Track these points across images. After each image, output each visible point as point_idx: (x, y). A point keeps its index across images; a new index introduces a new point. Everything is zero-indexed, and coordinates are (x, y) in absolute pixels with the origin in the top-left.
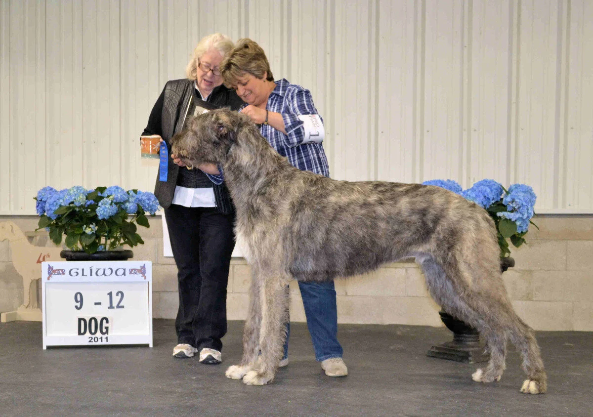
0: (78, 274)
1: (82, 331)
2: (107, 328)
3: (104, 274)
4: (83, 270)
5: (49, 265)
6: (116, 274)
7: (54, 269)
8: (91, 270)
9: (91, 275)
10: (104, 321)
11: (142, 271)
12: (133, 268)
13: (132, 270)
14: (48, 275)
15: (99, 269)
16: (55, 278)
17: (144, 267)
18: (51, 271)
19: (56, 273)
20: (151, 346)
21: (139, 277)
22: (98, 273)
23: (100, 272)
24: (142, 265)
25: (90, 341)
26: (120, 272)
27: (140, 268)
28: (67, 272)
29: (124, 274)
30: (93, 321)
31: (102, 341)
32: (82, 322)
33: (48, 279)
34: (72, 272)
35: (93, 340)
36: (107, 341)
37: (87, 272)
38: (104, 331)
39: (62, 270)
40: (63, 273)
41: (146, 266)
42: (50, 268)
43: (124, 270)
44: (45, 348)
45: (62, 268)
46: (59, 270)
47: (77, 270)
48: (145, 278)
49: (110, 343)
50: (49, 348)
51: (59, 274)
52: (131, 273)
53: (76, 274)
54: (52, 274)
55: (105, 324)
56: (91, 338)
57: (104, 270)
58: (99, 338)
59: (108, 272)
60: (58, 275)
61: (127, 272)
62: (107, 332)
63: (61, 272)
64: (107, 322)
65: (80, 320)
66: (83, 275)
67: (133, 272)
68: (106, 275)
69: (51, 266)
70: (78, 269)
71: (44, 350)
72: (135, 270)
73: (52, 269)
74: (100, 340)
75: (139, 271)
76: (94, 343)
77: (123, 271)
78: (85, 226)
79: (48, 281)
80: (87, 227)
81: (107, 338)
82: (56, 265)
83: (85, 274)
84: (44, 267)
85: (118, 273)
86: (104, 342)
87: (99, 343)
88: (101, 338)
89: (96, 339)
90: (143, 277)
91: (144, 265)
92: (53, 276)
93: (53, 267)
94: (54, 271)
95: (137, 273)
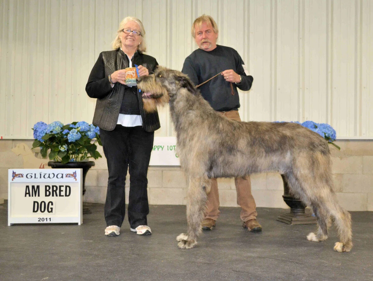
0: (32, 177)
1: (36, 210)
2: (52, 209)
3: (49, 177)
4: (35, 174)
5: (13, 171)
6: (57, 177)
7: (16, 173)
8: (41, 174)
9: (41, 178)
10: (50, 204)
12: (67, 173)
13: (67, 175)
14: (12, 178)
15: (46, 174)
16: (17, 179)
17: (75, 173)
18: (15, 175)
21: (72, 179)
22: (45, 177)
23: (47, 176)
24: (74, 172)
25: (39, 221)
26: (60, 176)
27: (72, 173)
28: (25, 176)
29: (62, 177)
30: (43, 204)
31: (47, 221)
32: (36, 204)
33: (13, 180)
34: (28, 176)
35: (41, 220)
36: (50, 221)
37: (38, 176)
38: (50, 210)
39: (21, 174)
40: (22, 176)
42: (14, 173)
43: (62, 174)
44: (9, 225)
45: (21, 173)
46: (19, 174)
47: (31, 175)
48: (76, 180)
49: (52, 222)
51: (19, 177)
53: (31, 177)
54: (15, 177)
55: (50, 206)
56: (40, 219)
57: (49, 174)
58: (45, 219)
59: (52, 176)
60: (19, 178)
61: (64, 176)
62: (52, 211)
63: (21, 176)
64: (52, 204)
65: (34, 202)
66: (35, 178)
67: (68, 176)
68: (50, 178)
69: (14, 171)
70: (32, 174)
71: (9, 226)
72: (70, 174)
73: (15, 174)
75: (72, 175)
76: (41, 222)
77: (61, 175)
78: (60, 146)
79: (12, 182)
80: (61, 146)
81: (50, 219)
82: (18, 171)
83: (36, 177)
84: (10, 172)
85: (58, 176)
86: (49, 222)
87: (45, 222)
88: (47, 219)
89: (43, 219)
90: (75, 179)
91: (76, 171)
92: (15, 178)
93: (15, 172)
94: (16, 175)
95: (71, 177)
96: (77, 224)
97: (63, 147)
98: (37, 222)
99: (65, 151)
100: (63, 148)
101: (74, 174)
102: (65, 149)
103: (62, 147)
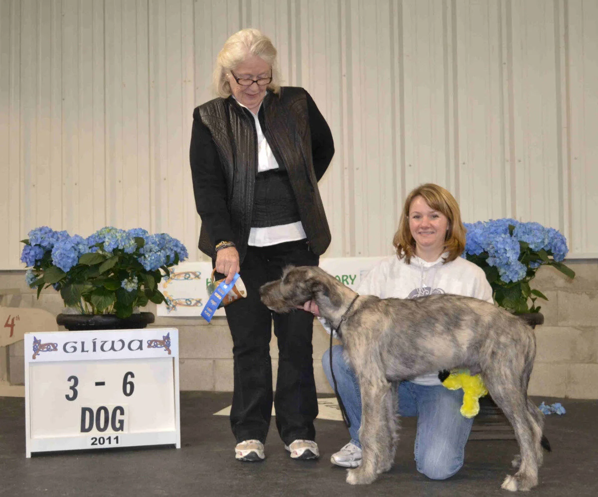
0: (75, 349)
1: (87, 426)
2: (121, 422)
3: (113, 348)
4: (83, 343)
5: (35, 338)
6: (130, 348)
7: (42, 343)
8: (94, 343)
9: (94, 350)
10: (118, 412)
11: (165, 343)
12: (151, 339)
13: (152, 341)
14: (33, 352)
15: (105, 342)
16: (43, 356)
17: (167, 338)
18: (38, 347)
19: (45, 349)
20: (178, 446)
21: (161, 352)
22: (105, 348)
23: (107, 347)
24: (166, 335)
25: (93, 444)
26: (135, 345)
27: (162, 339)
28: (60, 348)
29: (141, 348)
30: (102, 412)
31: (110, 443)
32: (88, 414)
33: (34, 358)
34: (68, 347)
35: (97, 442)
36: (117, 442)
37: (89, 346)
38: (118, 425)
39: (53, 345)
40: (55, 349)
41: (170, 336)
42: (36, 341)
43: (141, 342)
44: (28, 455)
45: (53, 342)
46: (48, 344)
47: (74, 345)
48: (170, 353)
49: (121, 444)
50: (34, 455)
51: (49, 350)
52: (149, 346)
53: (73, 349)
54: (39, 350)
55: (119, 417)
56: (94, 440)
57: (113, 342)
58: (105, 438)
59: (118, 345)
60: (48, 352)
61: (145, 345)
62: (121, 428)
63: (52, 348)
64: (122, 413)
65: (84, 410)
66: (83, 350)
67: (153, 345)
68: (115, 350)
69: (38, 339)
70: (76, 343)
71: (28, 459)
72: (156, 341)
73: (40, 344)
74: (107, 442)
75: (161, 343)
76: (99, 446)
77: (138, 344)
79: (34, 361)
81: (116, 440)
82: (45, 337)
83: (85, 349)
84: (29, 339)
85: (132, 346)
86: (114, 444)
87: (106, 445)
88: (109, 438)
89: (102, 440)
90: (167, 352)
91: (168, 334)
92: (40, 352)
93: (40, 340)
94: (42, 346)
95: (159, 346)
96: (173, 446)
98: (89, 446)
101: (164, 340)
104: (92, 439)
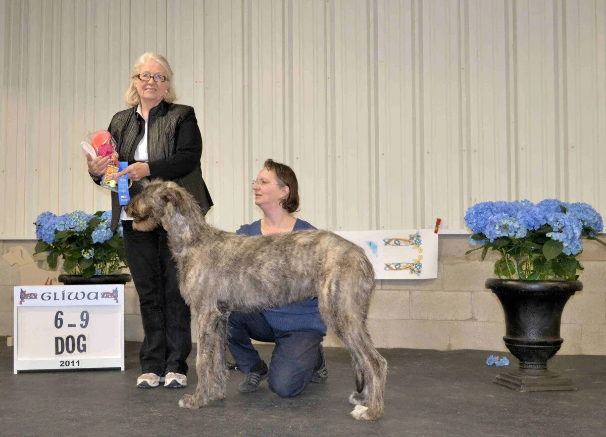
0: (50, 298)
1: (60, 350)
2: (84, 346)
3: (76, 298)
4: (55, 294)
5: (21, 290)
6: (88, 298)
7: (26, 293)
8: (63, 294)
9: (63, 299)
10: (82, 338)
11: (114, 294)
12: (104, 292)
13: (104, 293)
14: (20, 300)
15: (71, 293)
16: (27, 302)
17: (116, 291)
18: (24, 296)
19: (29, 298)
20: (123, 369)
21: (111, 301)
22: (71, 297)
23: (73, 296)
24: (115, 289)
25: (61, 365)
26: (93, 296)
27: (112, 292)
28: (39, 297)
29: (96, 298)
30: (70, 339)
31: (73, 365)
32: (60, 341)
33: (21, 303)
34: (45, 297)
35: (64, 364)
36: (79, 365)
37: (59, 296)
38: (82, 348)
39: (34, 294)
40: (36, 297)
41: (118, 290)
42: (22, 292)
43: (97, 293)
44: (15, 372)
45: (34, 293)
46: (31, 294)
47: (49, 295)
48: (117, 302)
49: (83, 366)
50: (20, 372)
51: (31, 298)
52: (103, 297)
53: (48, 298)
54: (24, 298)
55: (82, 342)
57: (77, 294)
58: (70, 362)
59: (80, 296)
60: (30, 299)
61: (100, 296)
62: (85, 350)
63: (33, 297)
64: (84, 339)
65: (57, 339)
66: (55, 299)
67: (105, 296)
68: (78, 299)
69: (24, 290)
70: (50, 293)
71: (15, 375)
72: (107, 293)
73: (25, 294)
74: (71, 364)
75: (111, 294)
76: (65, 367)
77: (95, 294)
78: (83, 250)
79: (21, 305)
80: (85, 251)
81: (78, 362)
82: (29, 289)
83: (57, 298)
84: (17, 291)
85: (91, 296)
86: (76, 366)
87: (71, 367)
88: (73, 362)
89: (67, 363)
90: (116, 301)
91: (117, 288)
92: (25, 300)
94: (26, 296)
95: (110, 297)
96: (119, 369)
97: (88, 252)
98: (58, 367)
99: (91, 258)
100: (89, 254)
101: (114, 292)
102: (90, 255)
103: (86, 253)
104: (61, 362)
